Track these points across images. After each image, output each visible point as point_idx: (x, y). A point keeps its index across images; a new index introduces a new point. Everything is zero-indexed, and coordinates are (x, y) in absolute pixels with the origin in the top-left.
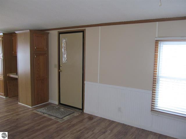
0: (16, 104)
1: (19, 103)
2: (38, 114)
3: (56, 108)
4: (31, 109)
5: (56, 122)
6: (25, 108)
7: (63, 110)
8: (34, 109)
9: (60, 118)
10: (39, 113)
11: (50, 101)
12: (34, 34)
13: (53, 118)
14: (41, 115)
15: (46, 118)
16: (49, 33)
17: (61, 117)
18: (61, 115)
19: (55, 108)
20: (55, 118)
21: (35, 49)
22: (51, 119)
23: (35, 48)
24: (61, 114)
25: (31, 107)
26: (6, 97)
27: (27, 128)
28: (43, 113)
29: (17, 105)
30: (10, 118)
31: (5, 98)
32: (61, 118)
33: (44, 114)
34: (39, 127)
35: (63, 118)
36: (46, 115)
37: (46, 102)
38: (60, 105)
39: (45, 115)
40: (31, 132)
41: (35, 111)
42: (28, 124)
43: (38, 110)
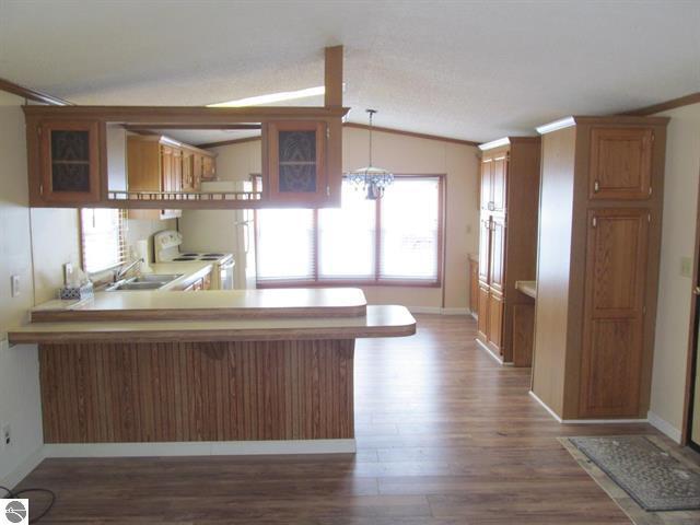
0: (520, 394)
1: (531, 392)
2: (567, 454)
3: (661, 456)
4: (555, 429)
5: (614, 513)
6: (541, 416)
7: (684, 475)
8: (567, 429)
9: (643, 508)
10: (572, 451)
11: (652, 419)
12: (593, 132)
13: (614, 493)
14: (575, 464)
15: (583, 483)
16: (667, 120)
17: (651, 506)
18: (660, 496)
19: (654, 454)
20: (624, 495)
21: (596, 192)
22: (603, 495)
23: (596, 187)
24: (661, 492)
25: (560, 420)
26: (505, 361)
27: (491, 492)
28: (586, 459)
29: (520, 398)
30: (470, 436)
31: (501, 362)
32: (648, 511)
33: (592, 464)
34: (532, 508)
35: (659, 514)
36: (594, 471)
37: (630, 417)
38: (688, 448)
39: (588, 471)
40: (495, 511)
41: (563, 441)
42: (506, 479)
43: (577, 439)
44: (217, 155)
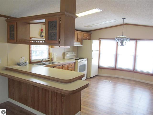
44: (91, 34)
